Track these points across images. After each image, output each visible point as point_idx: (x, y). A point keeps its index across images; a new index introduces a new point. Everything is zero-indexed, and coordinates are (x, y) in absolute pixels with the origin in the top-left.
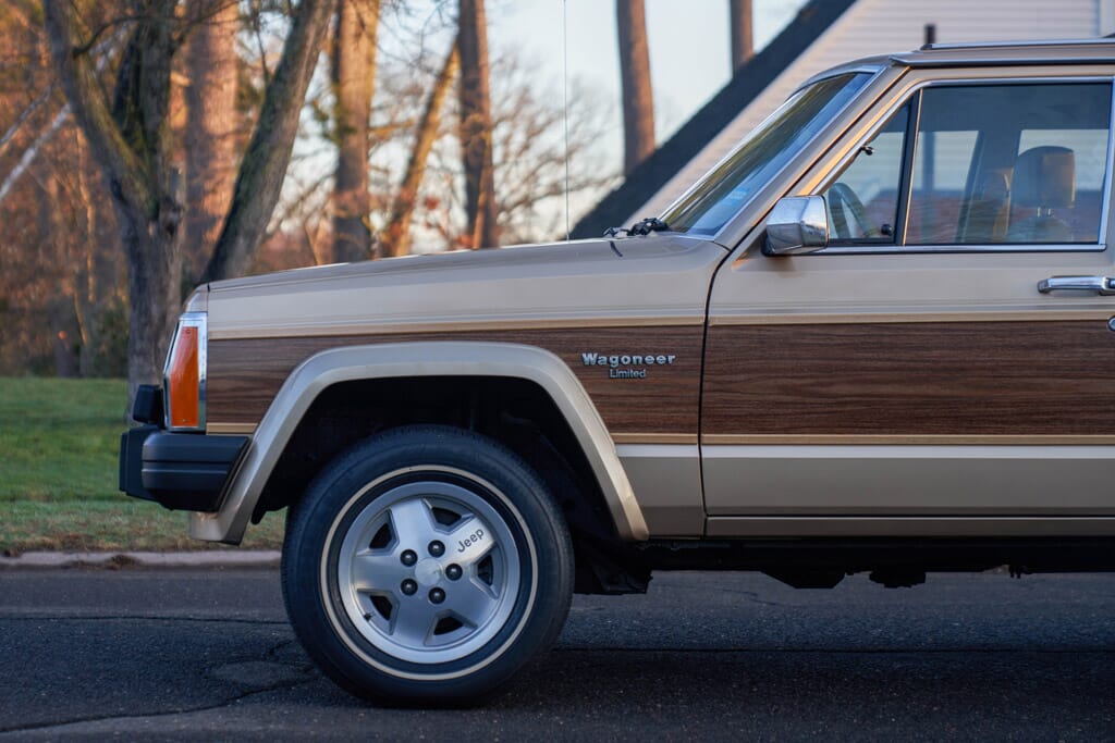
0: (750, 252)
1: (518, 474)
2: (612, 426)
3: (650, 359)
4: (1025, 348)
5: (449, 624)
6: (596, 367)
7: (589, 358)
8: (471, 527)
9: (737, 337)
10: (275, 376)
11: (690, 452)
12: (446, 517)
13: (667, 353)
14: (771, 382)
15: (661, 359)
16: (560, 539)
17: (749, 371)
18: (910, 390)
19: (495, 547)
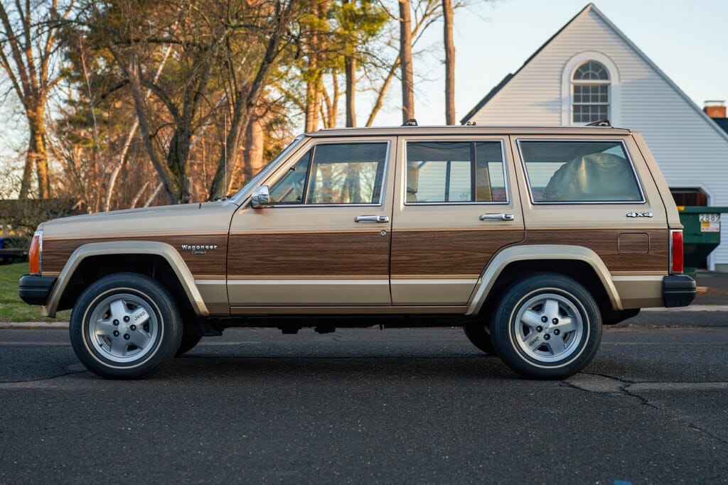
0: (247, 207)
1: (158, 291)
2: (193, 273)
3: (207, 247)
4: (349, 243)
5: (132, 347)
6: (187, 250)
7: (184, 247)
8: (141, 310)
9: (240, 239)
10: (67, 254)
11: (223, 282)
12: (131, 307)
13: (213, 245)
14: (253, 256)
15: (211, 247)
16: (173, 315)
17: (245, 252)
18: (306, 259)
19: (150, 318)
